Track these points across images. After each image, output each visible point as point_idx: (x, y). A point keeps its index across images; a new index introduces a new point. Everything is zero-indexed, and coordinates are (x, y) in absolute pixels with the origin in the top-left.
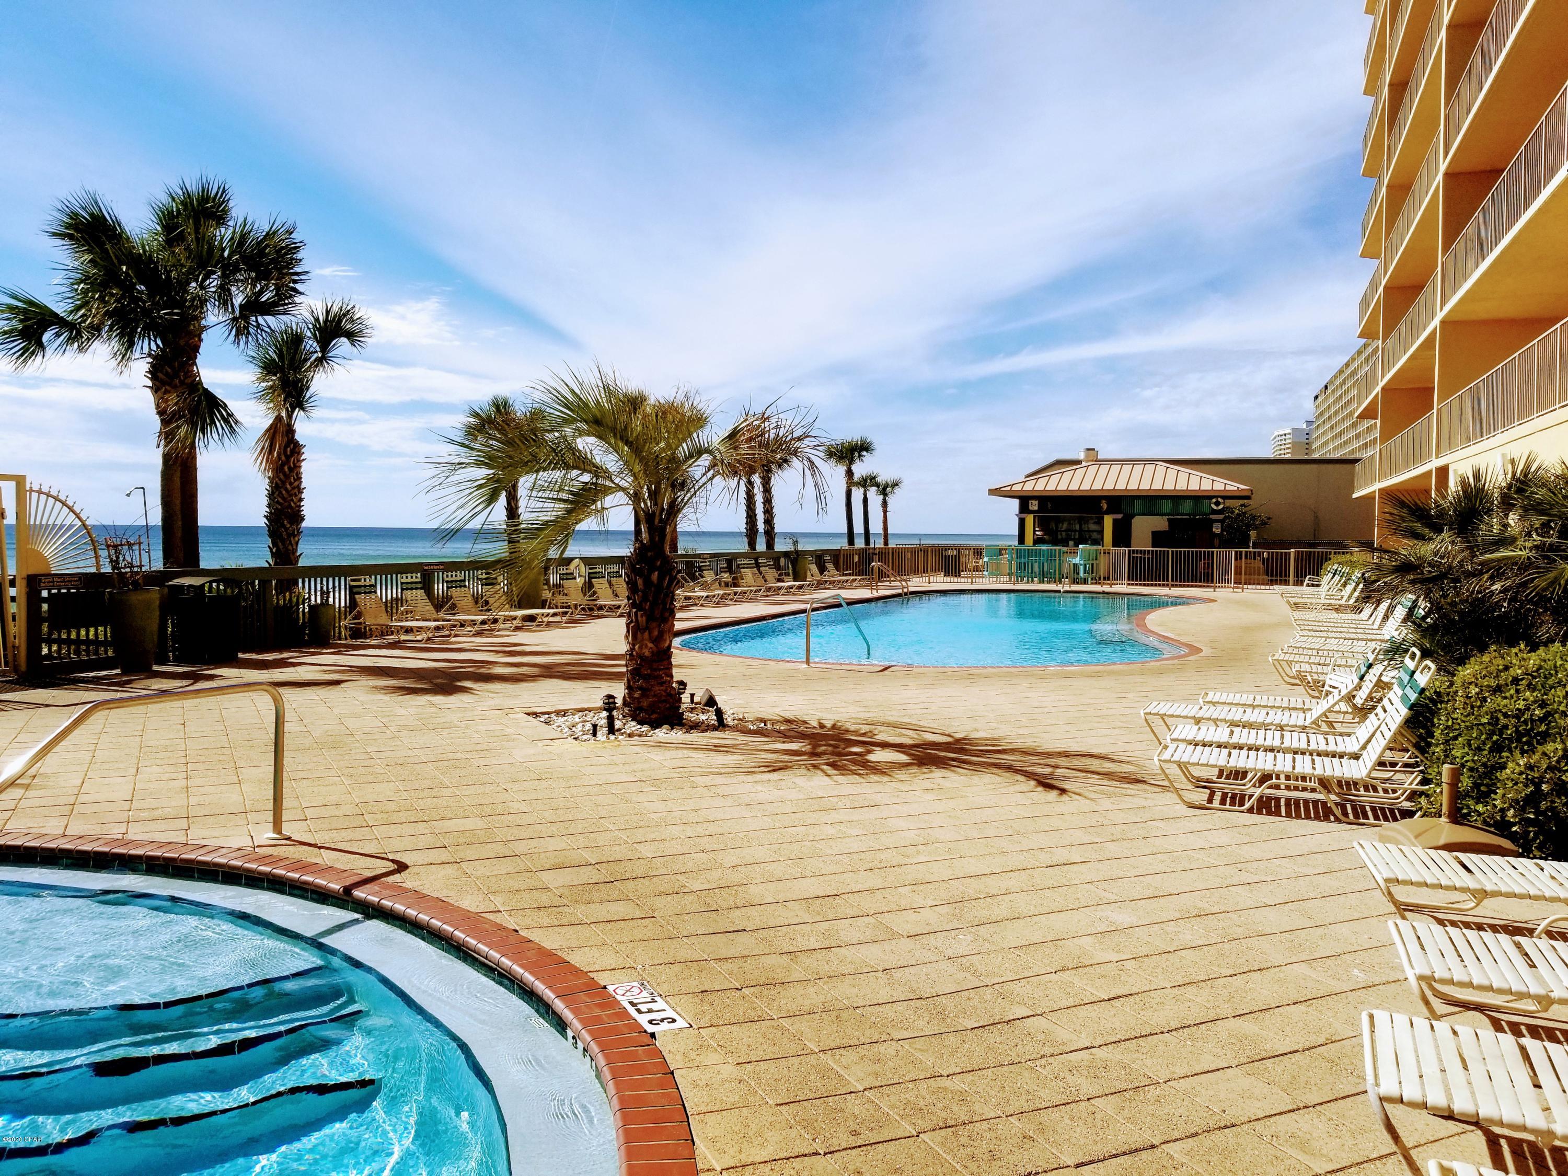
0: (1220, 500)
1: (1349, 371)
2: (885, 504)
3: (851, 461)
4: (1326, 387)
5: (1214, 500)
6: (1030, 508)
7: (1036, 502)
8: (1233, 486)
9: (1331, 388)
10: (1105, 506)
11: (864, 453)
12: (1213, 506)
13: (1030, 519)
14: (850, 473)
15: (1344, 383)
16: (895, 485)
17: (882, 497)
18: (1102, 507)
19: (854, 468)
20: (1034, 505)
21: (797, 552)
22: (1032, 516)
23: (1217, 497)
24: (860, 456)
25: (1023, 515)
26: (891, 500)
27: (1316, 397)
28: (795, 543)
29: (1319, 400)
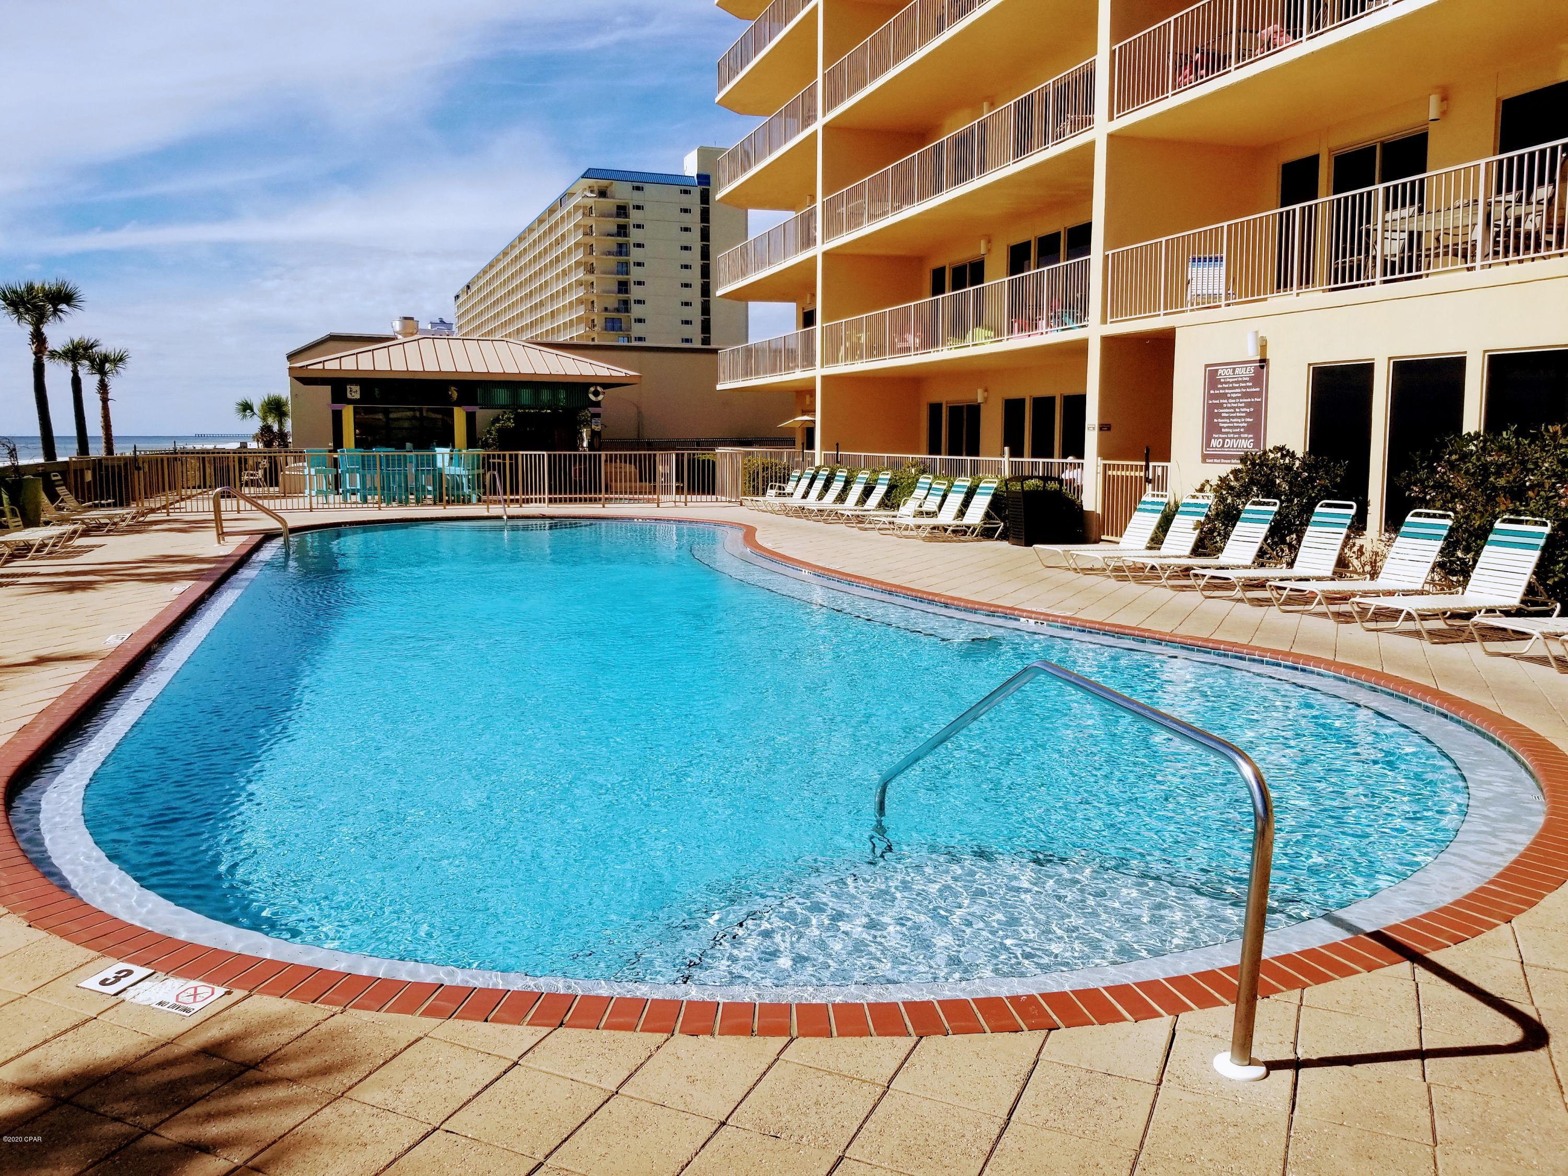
0: (599, 389)
1: (494, 271)
2: (103, 388)
3: (39, 320)
4: (468, 287)
5: (592, 389)
6: (349, 396)
7: (356, 388)
8: (619, 372)
9: (474, 289)
10: (455, 395)
11: (63, 307)
12: (591, 397)
13: (348, 413)
14: (39, 339)
15: (489, 283)
16: (119, 360)
17: (97, 377)
18: (451, 396)
19: (46, 329)
20: (354, 392)
21: (16, 469)
22: (351, 407)
23: (596, 384)
24: (56, 311)
25: (337, 406)
26: (113, 382)
27: (457, 297)
28: (13, 453)
29: (461, 300)
